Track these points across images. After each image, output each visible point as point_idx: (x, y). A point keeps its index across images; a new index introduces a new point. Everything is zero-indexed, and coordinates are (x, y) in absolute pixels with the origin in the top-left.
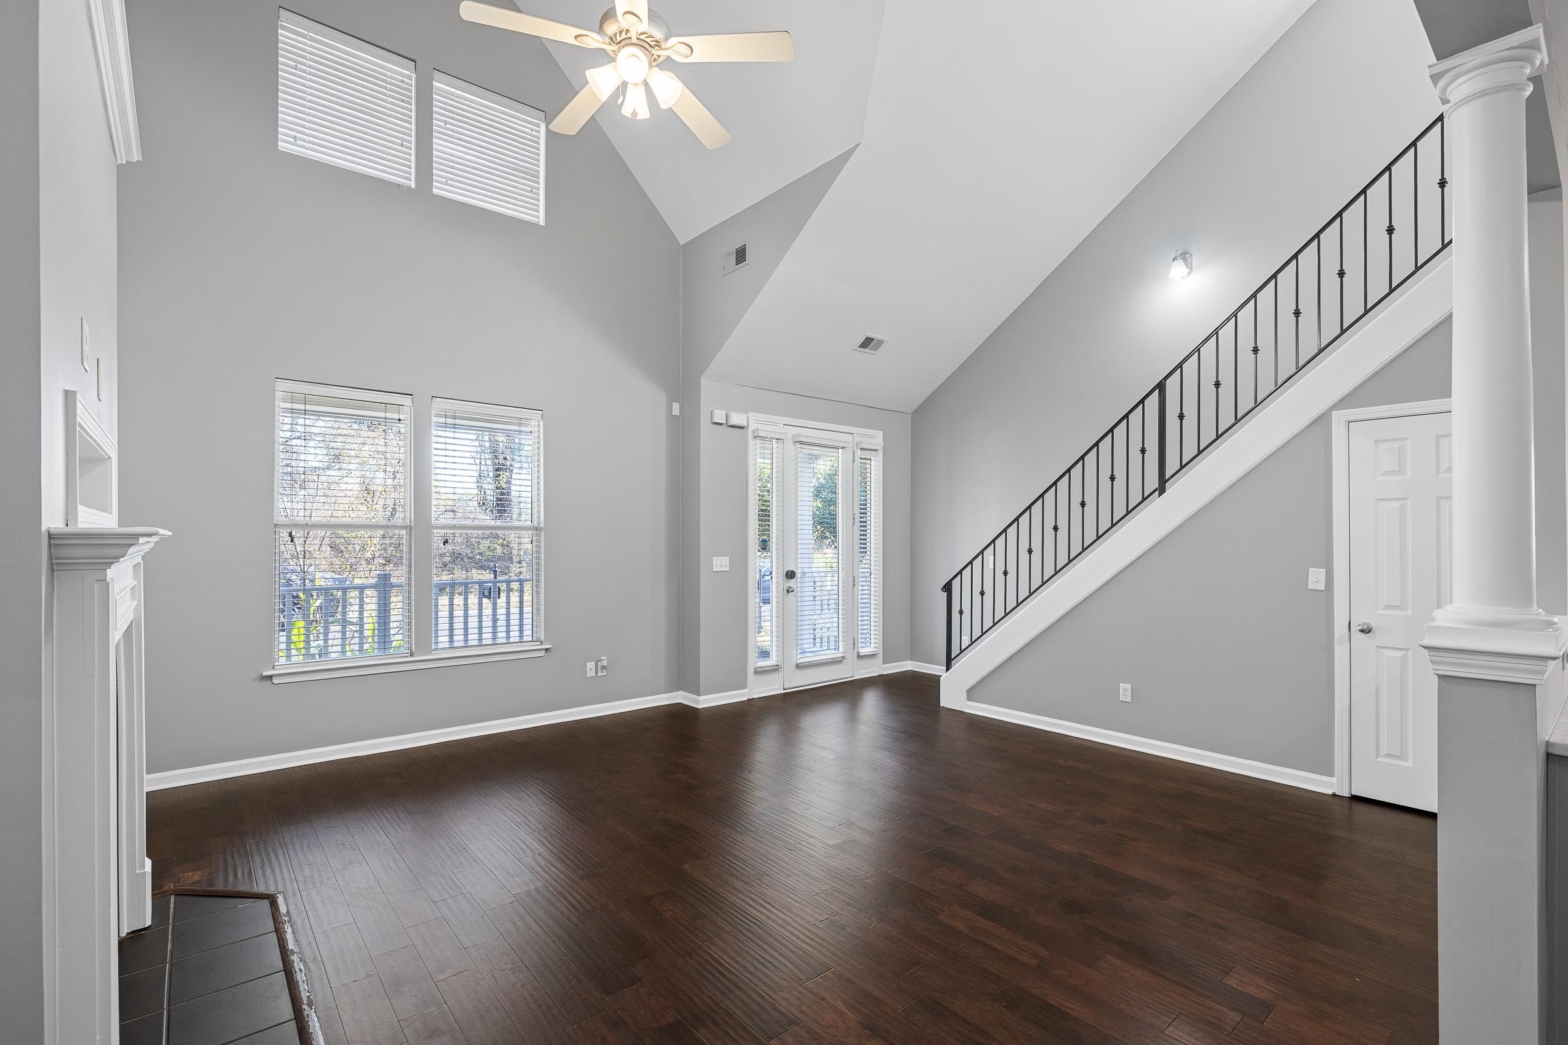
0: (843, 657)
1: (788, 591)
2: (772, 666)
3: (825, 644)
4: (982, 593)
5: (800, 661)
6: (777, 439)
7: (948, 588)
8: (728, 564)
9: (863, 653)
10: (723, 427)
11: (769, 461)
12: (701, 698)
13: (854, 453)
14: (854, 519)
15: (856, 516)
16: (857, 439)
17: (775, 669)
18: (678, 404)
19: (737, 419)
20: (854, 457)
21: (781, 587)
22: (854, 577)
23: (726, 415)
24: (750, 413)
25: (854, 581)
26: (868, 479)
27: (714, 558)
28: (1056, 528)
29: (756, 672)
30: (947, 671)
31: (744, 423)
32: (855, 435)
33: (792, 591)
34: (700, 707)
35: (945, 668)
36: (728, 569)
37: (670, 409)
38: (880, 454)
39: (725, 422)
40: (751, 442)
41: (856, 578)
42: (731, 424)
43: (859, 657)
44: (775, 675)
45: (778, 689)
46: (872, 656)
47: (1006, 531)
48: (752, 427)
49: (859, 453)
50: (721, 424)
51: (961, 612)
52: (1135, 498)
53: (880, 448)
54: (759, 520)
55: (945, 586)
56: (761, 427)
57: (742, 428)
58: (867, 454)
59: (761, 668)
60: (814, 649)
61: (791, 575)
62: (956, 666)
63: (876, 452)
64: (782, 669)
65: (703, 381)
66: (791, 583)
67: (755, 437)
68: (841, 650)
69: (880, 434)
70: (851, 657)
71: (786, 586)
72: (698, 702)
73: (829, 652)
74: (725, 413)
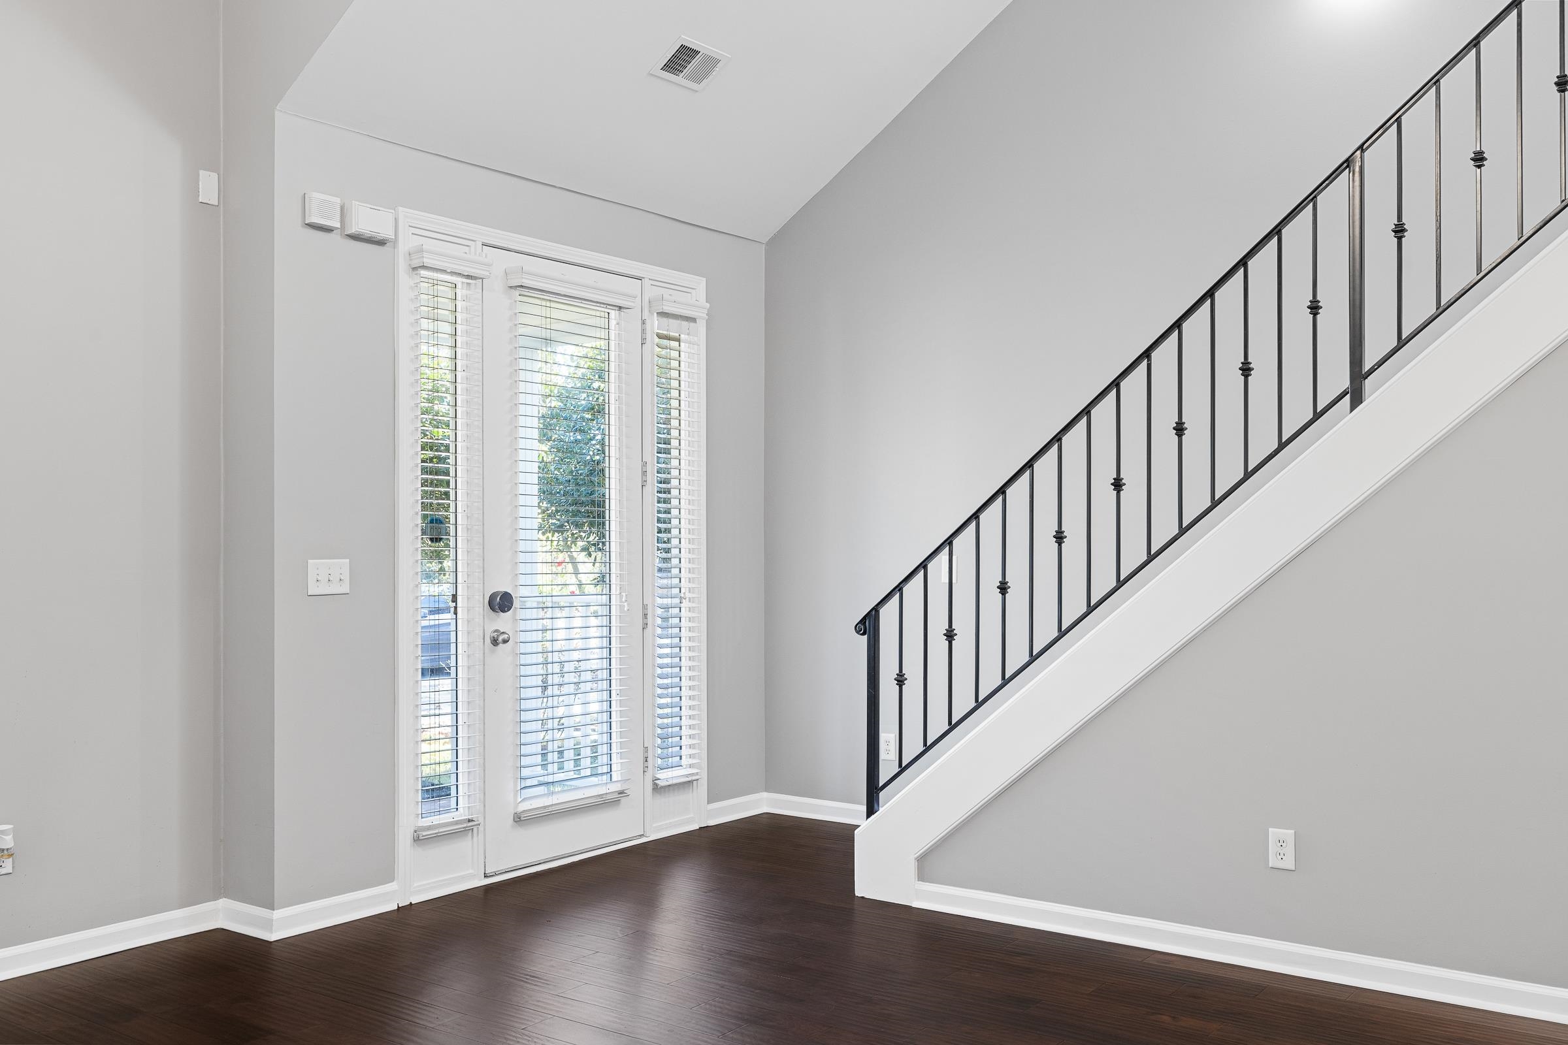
0: (621, 792)
1: (495, 642)
2: (457, 823)
3: (586, 762)
4: (950, 635)
5: (522, 807)
6: (468, 277)
7: (869, 625)
8: (346, 577)
9: (667, 780)
10: (334, 237)
11: (447, 328)
12: (278, 914)
13: (643, 322)
14: (644, 473)
15: (649, 468)
16: (651, 292)
17: (467, 828)
18: (214, 176)
19: (366, 220)
20: (643, 331)
21: (480, 633)
22: (645, 607)
23: (342, 208)
24: (401, 209)
25: (645, 616)
26: (675, 393)
27: (310, 561)
28: (1118, 485)
29: (419, 839)
30: (868, 816)
31: (386, 232)
32: (646, 282)
33: (505, 641)
34: (272, 937)
35: (864, 808)
36: (345, 588)
37: (193, 188)
38: (701, 327)
39: (338, 225)
40: (404, 280)
41: (650, 607)
42: (353, 230)
43: (657, 789)
44: (464, 845)
45: (472, 877)
46: (687, 785)
47: (1004, 493)
48: (407, 242)
49: (656, 325)
50: (328, 230)
51: (901, 680)
52: (1297, 412)
53: (701, 314)
54: (424, 471)
55: (863, 621)
56: (428, 244)
57: (381, 243)
58: (672, 327)
59: (429, 828)
60: (561, 776)
61: (501, 603)
62: (889, 801)
63: (692, 324)
64: (481, 828)
65: (279, 118)
66: (503, 621)
67: (415, 269)
68: (616, 776)
69: (700, 284)
70: (640, 790)
71: (490, 628)
72: (268, 925)
73: (594, 780)
74: (338, 200)
